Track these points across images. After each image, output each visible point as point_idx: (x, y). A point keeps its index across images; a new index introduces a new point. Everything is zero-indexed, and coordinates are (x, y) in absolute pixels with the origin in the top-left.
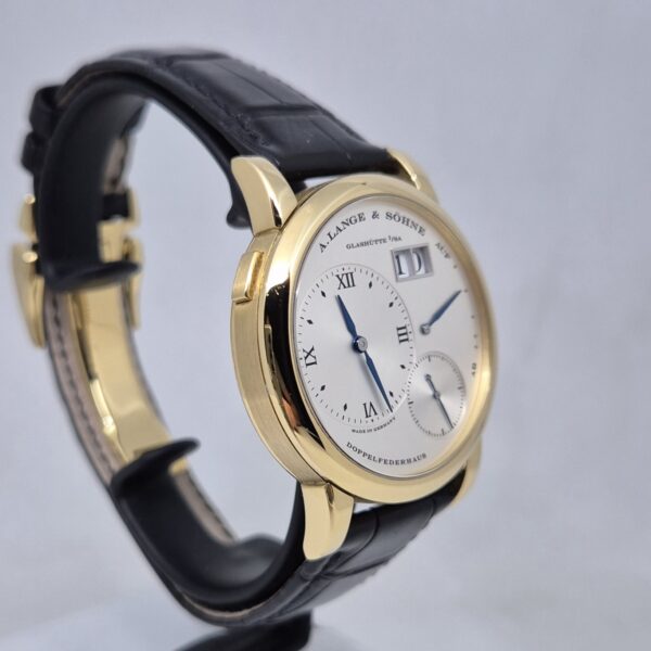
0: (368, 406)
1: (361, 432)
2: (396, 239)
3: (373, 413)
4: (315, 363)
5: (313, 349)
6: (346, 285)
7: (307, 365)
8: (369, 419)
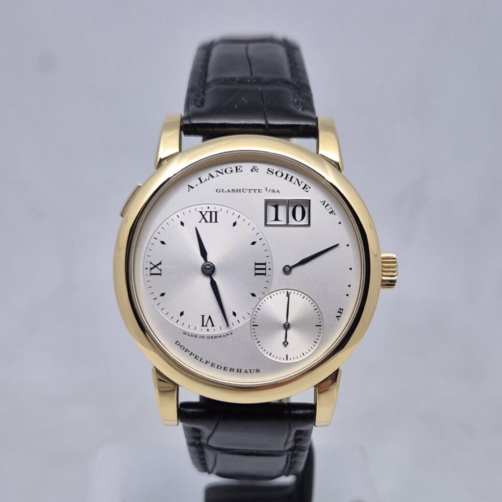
0: (206, 319)
1: (192, 336)
2: (273, 191)
3: (210, 324)
4: (160, 274)
5: (160, 263)
6: (208, 220)
7: (151, 274)
8: (205, 328)
